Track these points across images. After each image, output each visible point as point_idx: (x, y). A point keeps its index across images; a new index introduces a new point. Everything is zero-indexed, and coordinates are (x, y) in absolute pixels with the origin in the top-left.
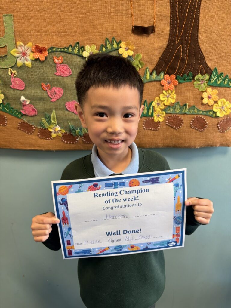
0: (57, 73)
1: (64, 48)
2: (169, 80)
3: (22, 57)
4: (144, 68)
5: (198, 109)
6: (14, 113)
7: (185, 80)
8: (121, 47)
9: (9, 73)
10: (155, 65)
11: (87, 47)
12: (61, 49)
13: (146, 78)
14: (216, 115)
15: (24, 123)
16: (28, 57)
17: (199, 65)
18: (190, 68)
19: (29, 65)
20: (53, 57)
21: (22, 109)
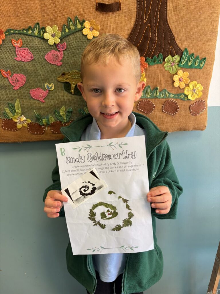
0: (17, 58)
1: (22, 29)
5: (169, 92)
7: (155, 63)
8: (85, 28)
11: (48, 28)
12: (19, 31)
14: (187, 98)
17: (168, 46)
18: (160, 49)
20: (11, 41)
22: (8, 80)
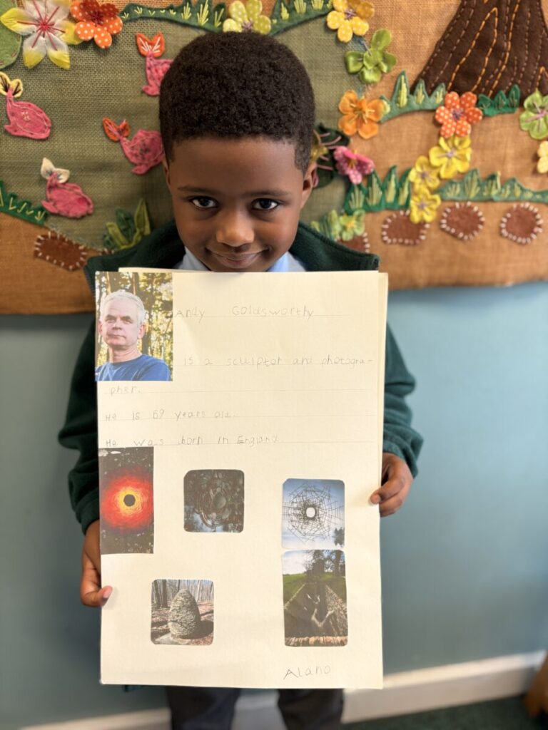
0: (149, 87)
1: (166, 6)
2: (458, 107)
3: (39, 35)
4: (393, 73)
5: (524, 186)
6: (19, 211)
7: (499, 109)
10: (423, 65)
11: (237, 6)
12: (157, 10)
13: (398, 102)
15: (54, 238)
16: (58, 37)
17: (536, 68)
18: (515, 73)
19: (63, 62)
20: (136, 37)
21: (46, 196)
22: (122, 147)
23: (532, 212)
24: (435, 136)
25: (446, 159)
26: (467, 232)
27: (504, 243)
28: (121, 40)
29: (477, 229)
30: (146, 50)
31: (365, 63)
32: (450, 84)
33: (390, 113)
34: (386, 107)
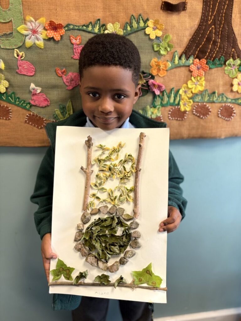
0: (74, 56)
1: (82, 25)
2: (199, 65)
3: (32, 35)
4: (172, 51)
5: (227, 97)
6: (20, 104)
7: (216, 66)
8: (148, 26)
9: (15, 55)
10: (184, 48)
11: (110, 25)
12: (79, 26)
13: (174, 62)
15: (33, 115)
16: (39, 36)
17: (231, 49)
18: (222, 51)
19: (41, 46)
20: (70, 37)
21: (31, 99)
22: (63, 79)
23: (231, 107)
24: (190, 76)
25: (194, 85)
26: (204, 115)
27: (220, 120)
28: (64, 37)
29: (208, 114)
30: (74, 42)
31: (161, 47)
32: (196, 56)
33: (171, 67)
34: (169, 65)
